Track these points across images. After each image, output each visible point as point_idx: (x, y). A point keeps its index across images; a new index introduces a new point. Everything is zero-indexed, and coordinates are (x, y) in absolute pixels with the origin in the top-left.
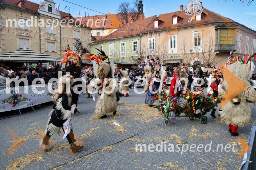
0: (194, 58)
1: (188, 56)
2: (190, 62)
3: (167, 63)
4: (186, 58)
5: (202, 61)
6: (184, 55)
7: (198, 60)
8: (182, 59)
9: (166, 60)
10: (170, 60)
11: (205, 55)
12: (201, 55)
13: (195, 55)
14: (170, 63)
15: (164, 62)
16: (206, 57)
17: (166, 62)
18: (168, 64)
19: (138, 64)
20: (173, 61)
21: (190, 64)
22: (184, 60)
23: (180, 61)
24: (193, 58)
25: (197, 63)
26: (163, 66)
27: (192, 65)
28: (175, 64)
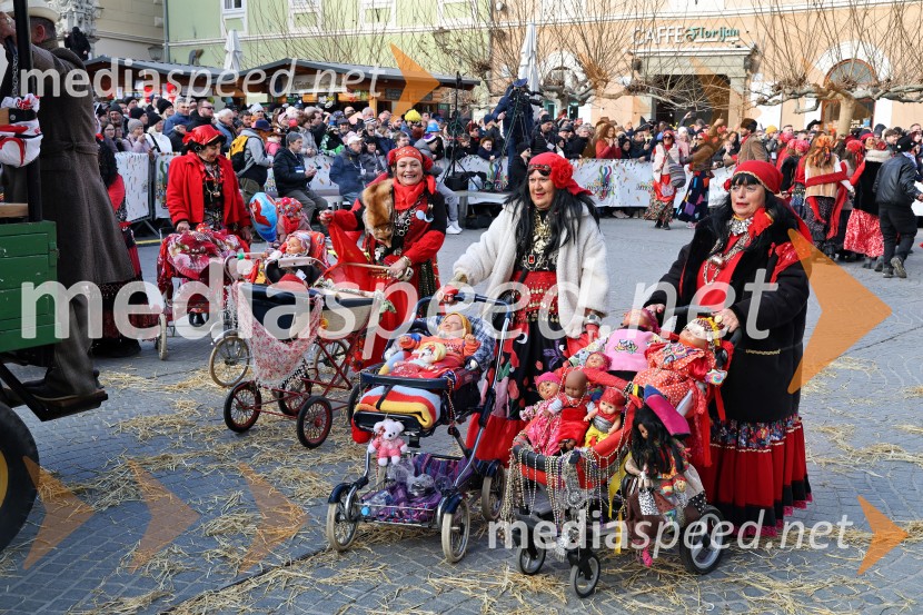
0: (834, 43)
1: (792, 30)
2: (806, 66)
3: (657, 72)
4: (780, 41)
6: (767, 19)
7: (862, 56)
8: (755, 49)
9: (648, 56)
10: (676, 56)
12: (880, 21)
13: (844, 18)
14: (677, 72)
15: (638, 66)
16: (911, 34)
17: (653, 68)
18: (661, 81)
19: (477, 78)
20: (697, 62)
21: (802, 81)
22: (769, 52)
23: (740, 61)
24: (823, 43)
25: (848, 71)
26: (633, 90)
27: (815, 85)
28: (707, 78)
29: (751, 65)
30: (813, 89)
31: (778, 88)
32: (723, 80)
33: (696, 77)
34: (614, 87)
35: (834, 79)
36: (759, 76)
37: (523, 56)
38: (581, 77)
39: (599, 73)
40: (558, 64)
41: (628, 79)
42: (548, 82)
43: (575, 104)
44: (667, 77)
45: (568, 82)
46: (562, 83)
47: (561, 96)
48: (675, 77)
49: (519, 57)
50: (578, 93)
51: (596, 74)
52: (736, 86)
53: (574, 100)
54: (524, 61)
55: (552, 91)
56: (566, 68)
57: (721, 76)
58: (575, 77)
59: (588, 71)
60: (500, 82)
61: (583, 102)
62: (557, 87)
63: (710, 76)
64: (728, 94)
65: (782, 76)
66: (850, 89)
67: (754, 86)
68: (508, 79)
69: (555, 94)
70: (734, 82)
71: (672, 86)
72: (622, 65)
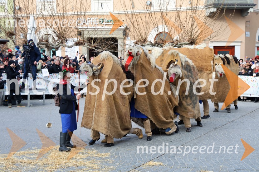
0: (156, 26)
1: (140, 20)
2: (146, 35)
3: (88, 36)
4: (136, 25)
5: (176, 32)
6: (130, 16)
7: (166, 31)
8: (127, 28)
9: (83, 30)
10: (95, 30)
11: (183, 16)
12: (172, 18)
13: (159, 16)
14: (96, 36)
15: (80, 34)
16: (184, 23)
17: (86, 35)
18: (90, 40)
19: (8, 39)
20: (104, 32)
21: (145, 40)
22: (132, 29)
23: (121, 32)
24: (152, 26)
25: (162, 37)
26: (78, 44)
27: (150, 42)
28: (108, 39)
29: (125, 33)
30: (149, 43)
31: (136, 43)
32: (115, 40)
33: (104, 38)
34: (70, 43)
35: (157, 40)
36: (129, 38)
37: (29, 30)
38: (56, 38)
39: (63, 37)
40: (46, 33)
41: (76, 39)
42: (41, 41)
43: (54, 50)
44: (92, 38)
45: (51, 41)
46: (47, 41)
47: (47, 46)
48: (95, 39)
49: (27, 30)
50: (54, 45)
51: (62, 37)
52: (120, 43)
53: (53, 48)
54: (29, 32)
55: (43, 44)
56: (49, 35)
57: (113, 38)
58: (54, 39)
59: (59, 36)
60: (20, 41)
61: (57, 49)
62: (45, 43)
63: (109, 38)
64: (117, 46)
65: (137, 39)
66: (163, 44)
67: (127, 42)
68: (23, 39)
69: (45, 46)
70: (119, 41)
71: (94, 42)
72: (73, 34)
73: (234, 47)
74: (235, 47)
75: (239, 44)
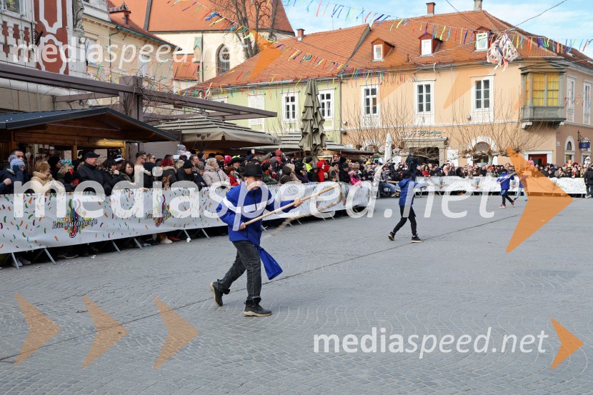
73: (546, 155)
74: (548, 156)
75: (551, 152)
